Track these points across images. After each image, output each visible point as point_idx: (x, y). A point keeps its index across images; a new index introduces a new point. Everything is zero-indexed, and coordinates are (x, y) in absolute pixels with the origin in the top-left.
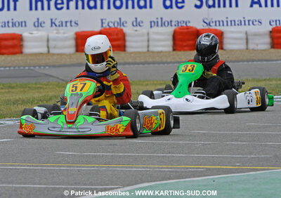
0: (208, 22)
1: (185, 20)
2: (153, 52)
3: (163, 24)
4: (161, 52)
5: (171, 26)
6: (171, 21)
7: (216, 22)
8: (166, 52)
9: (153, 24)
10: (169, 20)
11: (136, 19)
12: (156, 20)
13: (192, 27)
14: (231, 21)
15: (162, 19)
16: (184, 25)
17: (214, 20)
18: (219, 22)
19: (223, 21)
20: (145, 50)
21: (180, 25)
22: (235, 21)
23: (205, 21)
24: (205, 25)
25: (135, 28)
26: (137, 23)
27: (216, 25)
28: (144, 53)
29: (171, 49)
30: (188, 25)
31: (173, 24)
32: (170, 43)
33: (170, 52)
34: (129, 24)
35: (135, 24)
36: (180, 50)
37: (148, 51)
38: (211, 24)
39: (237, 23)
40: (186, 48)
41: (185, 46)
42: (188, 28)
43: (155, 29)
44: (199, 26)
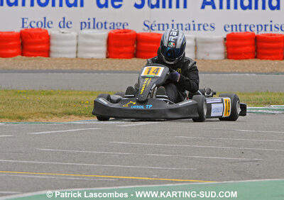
0: (150, 25)
1: (122, 22)
2: (82, 59)
3: (96, 26)
4: (92, 59)
5: (105, 28)
6: (105, 23)
7: (159, 25)
8: (97, 59)
9: (84, 24)
10: (103, 22)
11: (64, 18)
12: (87, 21)
13: (130, 31)
14: (178, 25)
15: (94, 19)
16: (121, 28)
17: (157, 23)
18: (163, 25)
19: (168, 25)
20: (73, 56)
21: (116, 27)
22: (182, 25)
23: (147, 23)
24: (146, 28)
25: (62, 30)
26: (65, 24)
27: (159, 29)
28: (72, 59)
29: (104, 56)
30: (126, 27)
31: (108, 26)
32: (104, 48)
33: (102, 59)
34: (56, 25)
35: (62, 25)
36: (114, 58)
37: (77, 57)
38: (153, 28)
39: (184, 27)
40: (122, 55)
41: (122, 53)
42: (125, 31)
43: (86, 31)
44: (139, 29)
